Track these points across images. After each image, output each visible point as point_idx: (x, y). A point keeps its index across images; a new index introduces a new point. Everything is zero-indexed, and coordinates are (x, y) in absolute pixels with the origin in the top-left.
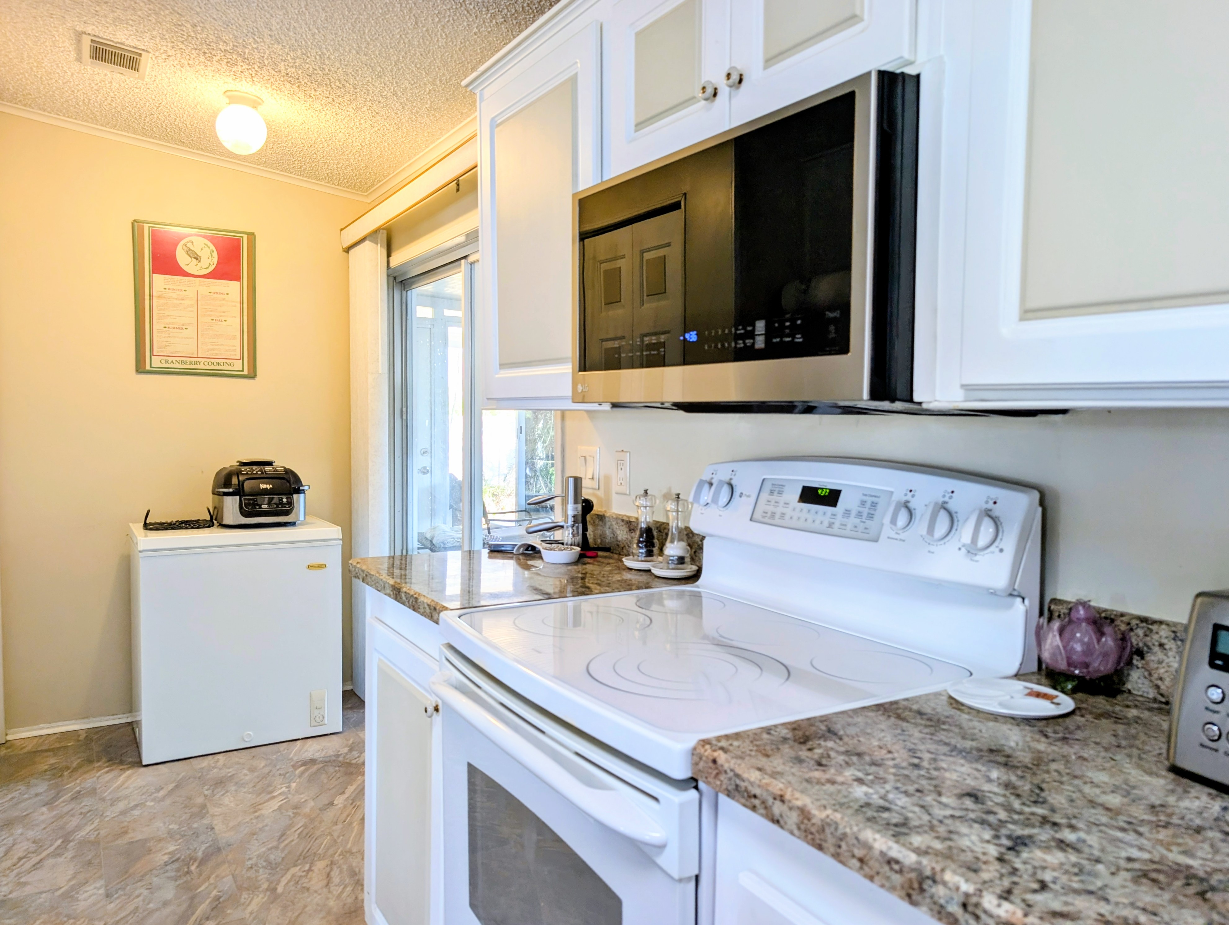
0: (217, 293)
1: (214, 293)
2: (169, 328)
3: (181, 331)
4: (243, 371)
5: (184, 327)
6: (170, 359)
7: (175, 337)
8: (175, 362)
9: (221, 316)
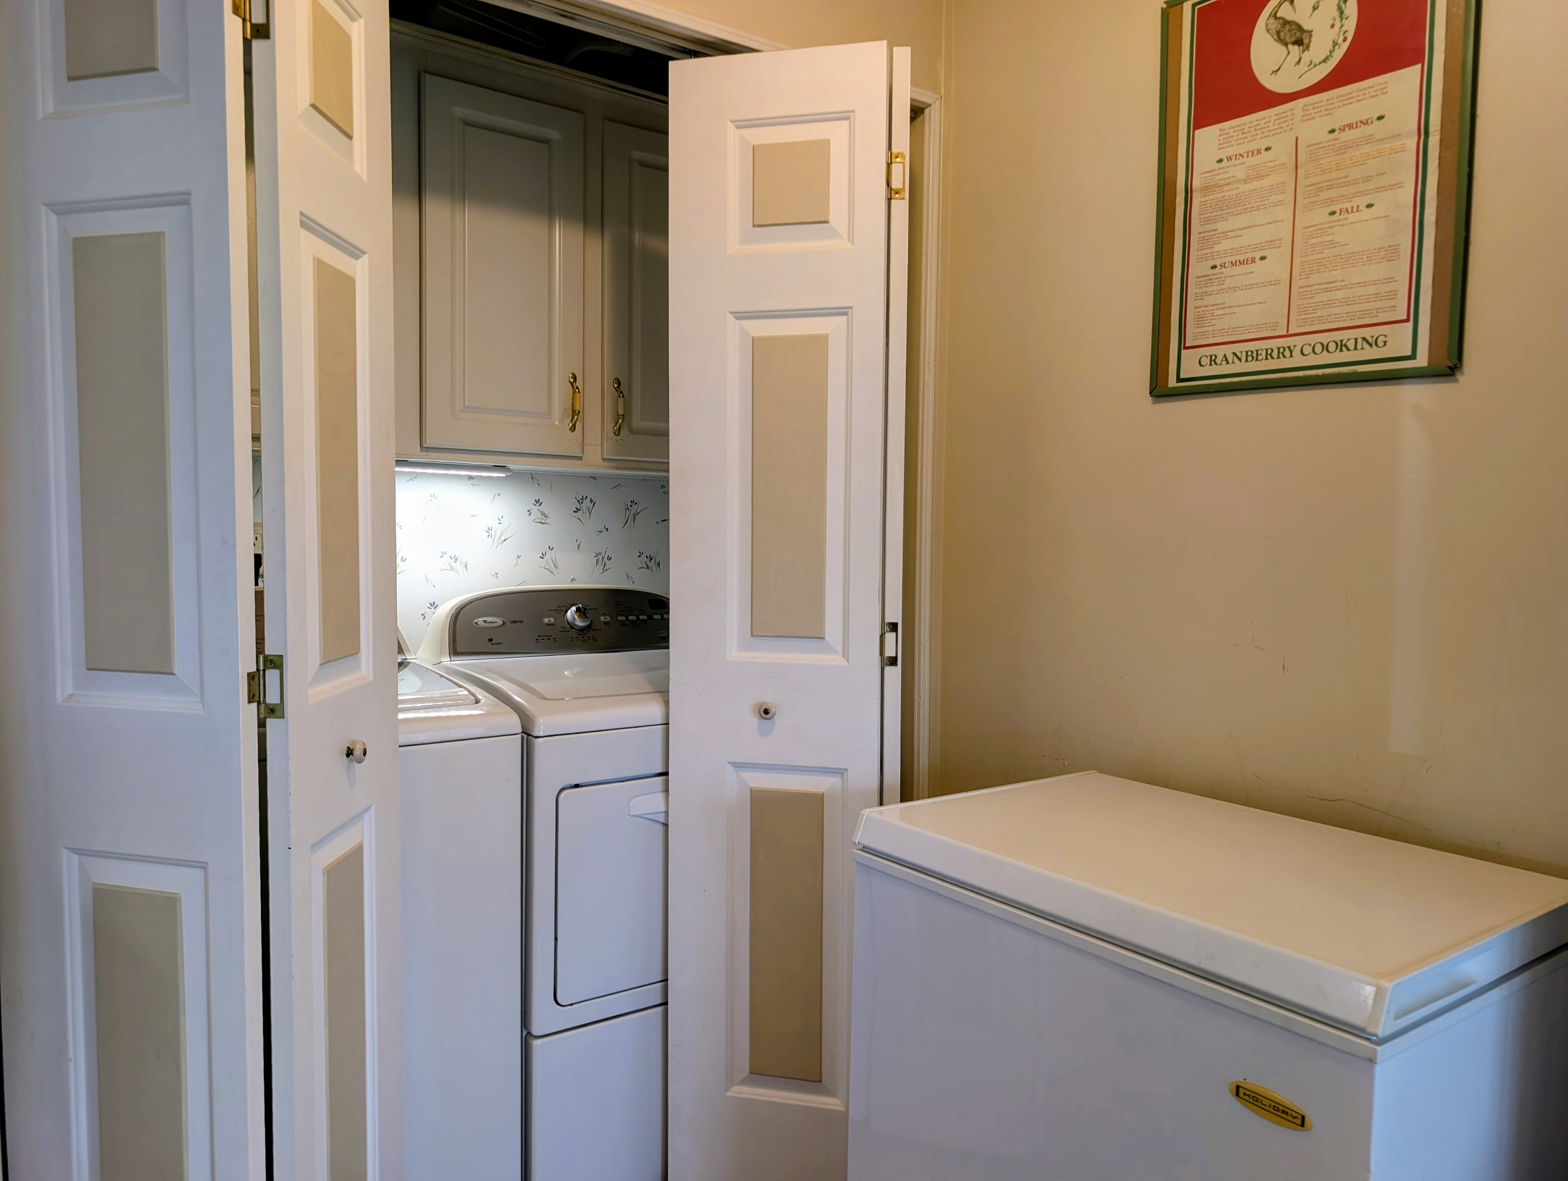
0: (1350, 126)
1: (1342, 129)
2: (1223, 266)
3: (1251, 267)
4: (1413, 357)
5: (1258, 255)
6: (1219, 351)
7: (1235, 289)
8: (1230, 357)
9: (1356, 195)
